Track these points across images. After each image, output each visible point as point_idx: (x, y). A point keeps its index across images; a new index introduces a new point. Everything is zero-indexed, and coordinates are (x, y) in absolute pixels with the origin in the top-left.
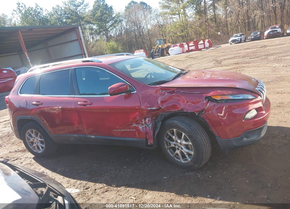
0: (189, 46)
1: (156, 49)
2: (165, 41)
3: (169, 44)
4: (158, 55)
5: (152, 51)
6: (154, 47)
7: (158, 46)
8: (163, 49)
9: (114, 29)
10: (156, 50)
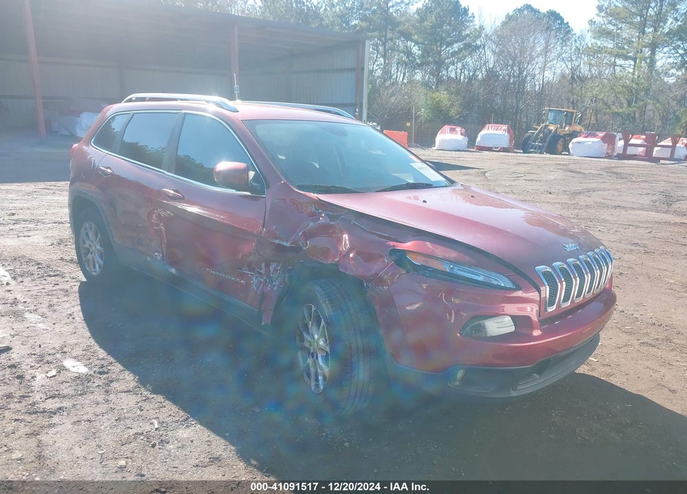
0: (627, 145)
1: (540, 131)
2: (569, 119)
3: (578, 128)
4: (540, 147)
5: (527, 134)
6: (537, 127)
7: (546, 126)
8: (559, 135)
9: (459, 65)
10: (538, 135)
